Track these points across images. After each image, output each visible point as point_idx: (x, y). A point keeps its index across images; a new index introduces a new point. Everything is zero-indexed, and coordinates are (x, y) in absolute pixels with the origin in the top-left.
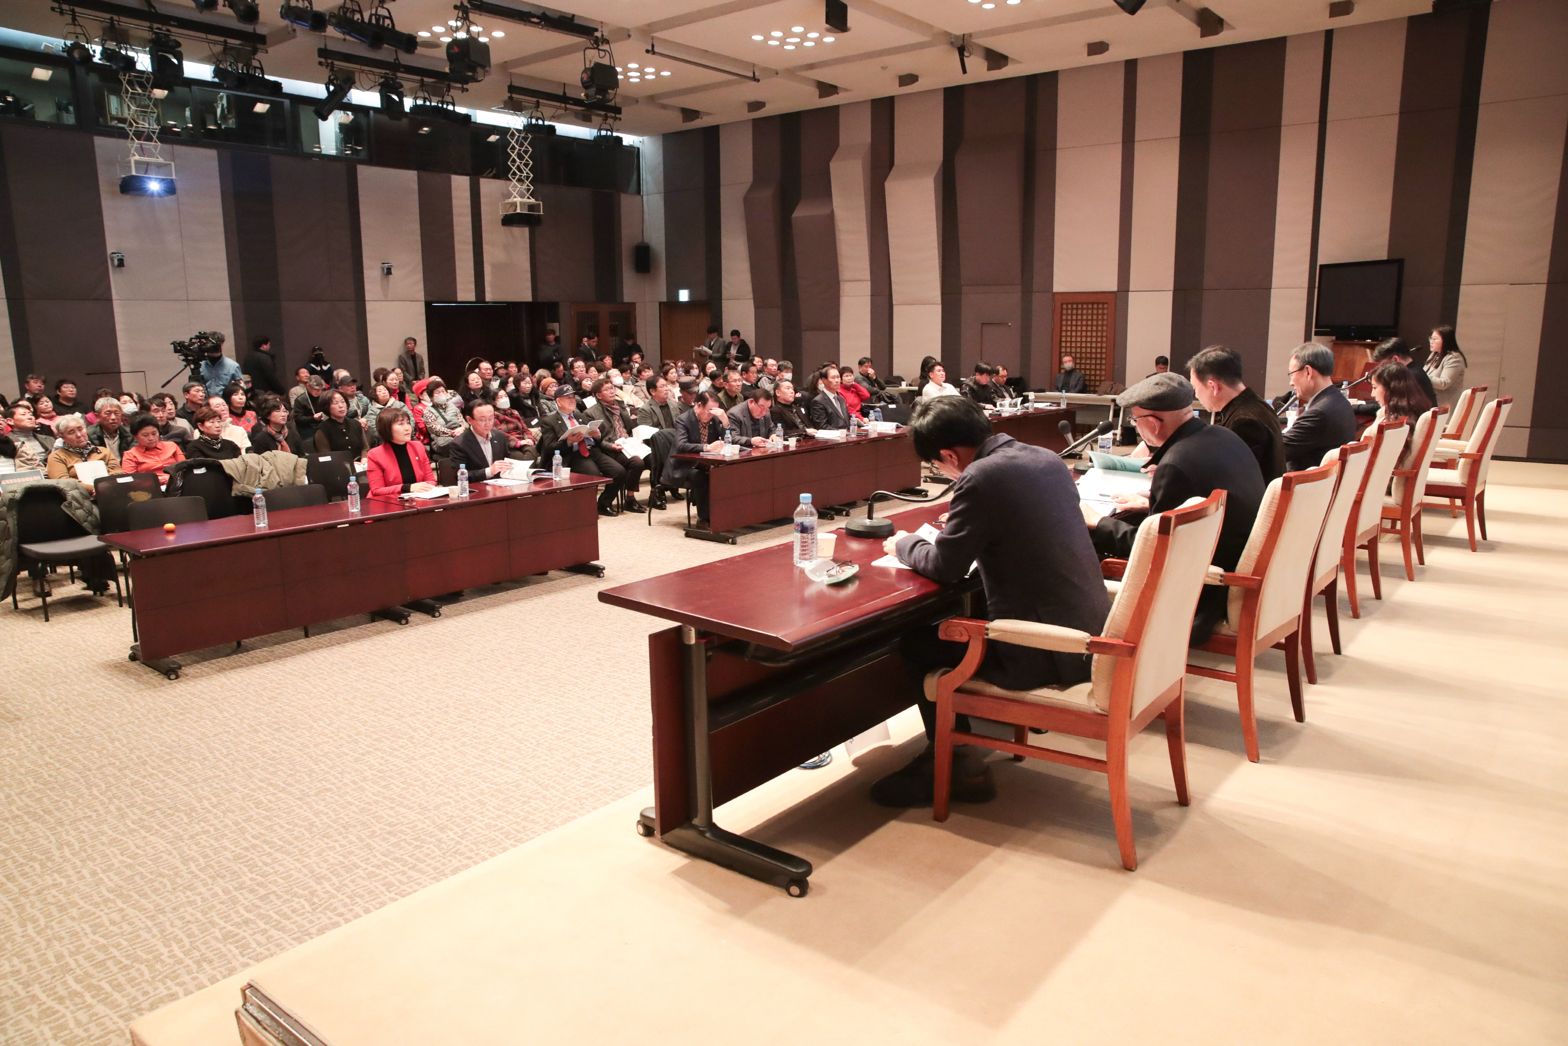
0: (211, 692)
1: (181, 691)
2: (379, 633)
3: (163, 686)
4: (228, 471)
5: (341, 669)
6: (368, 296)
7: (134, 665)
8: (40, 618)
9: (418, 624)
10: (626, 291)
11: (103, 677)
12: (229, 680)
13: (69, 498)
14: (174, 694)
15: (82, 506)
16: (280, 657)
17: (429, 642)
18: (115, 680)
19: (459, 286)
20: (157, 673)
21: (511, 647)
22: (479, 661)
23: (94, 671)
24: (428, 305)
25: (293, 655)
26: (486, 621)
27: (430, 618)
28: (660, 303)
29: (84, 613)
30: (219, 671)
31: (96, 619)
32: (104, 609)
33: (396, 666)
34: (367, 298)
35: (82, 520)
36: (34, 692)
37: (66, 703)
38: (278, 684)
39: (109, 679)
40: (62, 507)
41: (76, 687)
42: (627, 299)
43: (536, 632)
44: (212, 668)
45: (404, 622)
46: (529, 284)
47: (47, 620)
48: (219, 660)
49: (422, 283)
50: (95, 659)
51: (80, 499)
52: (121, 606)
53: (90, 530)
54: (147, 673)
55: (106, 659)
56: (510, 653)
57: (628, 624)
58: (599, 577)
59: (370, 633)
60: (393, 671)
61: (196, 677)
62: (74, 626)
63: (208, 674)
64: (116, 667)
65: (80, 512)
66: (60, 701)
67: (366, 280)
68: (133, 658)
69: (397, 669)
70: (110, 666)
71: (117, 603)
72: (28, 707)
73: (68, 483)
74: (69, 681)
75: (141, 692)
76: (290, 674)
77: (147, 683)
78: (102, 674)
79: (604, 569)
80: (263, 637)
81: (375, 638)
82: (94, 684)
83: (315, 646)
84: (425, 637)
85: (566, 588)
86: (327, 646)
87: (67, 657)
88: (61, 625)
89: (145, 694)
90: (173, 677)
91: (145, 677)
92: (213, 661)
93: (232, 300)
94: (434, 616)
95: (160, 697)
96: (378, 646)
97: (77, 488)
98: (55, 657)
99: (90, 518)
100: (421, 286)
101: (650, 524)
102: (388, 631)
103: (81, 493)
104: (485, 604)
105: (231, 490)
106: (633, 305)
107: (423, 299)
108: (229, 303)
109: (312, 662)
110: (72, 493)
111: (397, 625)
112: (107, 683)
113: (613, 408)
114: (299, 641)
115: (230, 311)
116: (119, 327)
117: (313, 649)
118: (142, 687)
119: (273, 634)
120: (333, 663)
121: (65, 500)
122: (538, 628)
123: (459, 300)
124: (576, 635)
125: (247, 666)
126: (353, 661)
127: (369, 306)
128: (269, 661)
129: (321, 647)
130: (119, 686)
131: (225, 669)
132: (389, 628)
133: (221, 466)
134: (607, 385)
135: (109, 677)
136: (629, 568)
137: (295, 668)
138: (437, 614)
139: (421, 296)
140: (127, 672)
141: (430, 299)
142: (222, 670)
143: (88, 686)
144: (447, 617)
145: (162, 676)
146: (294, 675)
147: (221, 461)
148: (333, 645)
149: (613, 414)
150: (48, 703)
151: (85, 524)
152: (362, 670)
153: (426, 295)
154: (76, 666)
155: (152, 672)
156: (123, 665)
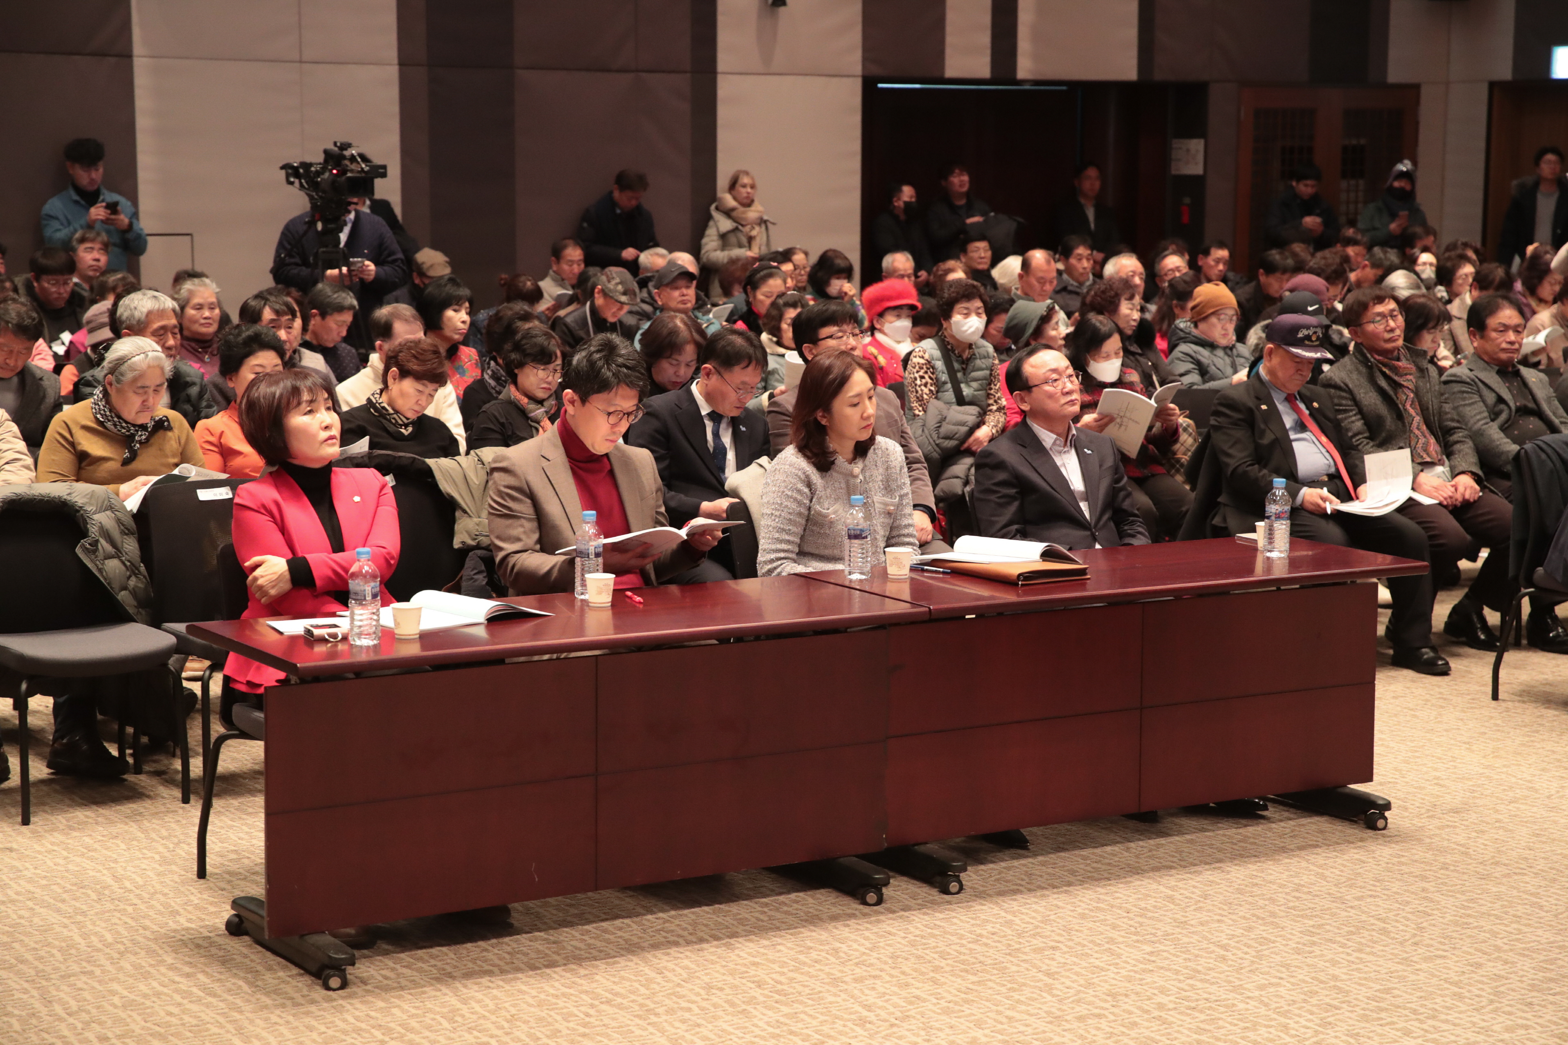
0: (429, 1028)
1: (357, 1019)
2: (813, 920)
3: (313, 1002)
4: (445, 486)
5: (732, 1004)
6: (724, 61)
7: (240, 946)
8: (9, 816)
9: (907, 908)
10: (1395, 53)
11: (171, 968)
12: (465, 1002)
13: (93, 530)
14: (342, 1025)
15: (118, 553)
16: (578, 960)
17: (943, 955)
18: (201, 977)
19: (951, 39)
20: (295, 971)
21: (1163, 991)
22: (1081, 1019)
23: (150, 952)
24: (869, 84)
25: (608, 956)
26: (1083, 916)
27: (934, 894)
28: (1494, 86)
29: (104, 811)
30: (438, 980)
31: (133, 828)
32: (147, 803)
33: (868, 1008)
34: (721, 66)
35: (116, 585)
36: (26, 991)
37: (101, 1023)
38: (585, 1025)
39: (188, 975)
40: (78, 550)
41: (115, 986)
42: (1395, 74)
43: (1224, 959)
44: (420, 970)
45: (872, 897)
46: (1131, 33)
47: (26, 822)
48: (435, 951)
49: (859, 28)
50: (147, 923)
51: (116, 534)
52: (186, 800)
53: (131, 610)
54: (270, 969)
55: (173, 926)
56: (1161, 1006)
57: (1479, 965)
58: (1372, 826)
59: (790, 919)
60: (862, 1022)
61: (387, 989)
62: (87, 840)
63: (415, 984)
64: (198, 946)
65: (113, 566)
66: (85, 1016)
67: (721, 19)
68: (235, 928)
69: (871, 1016)
70: (184, 943)
71: (178, 793)
72: (17, 1026)
73: (93, 494)
74: (98, 972)
75: (264, 1014)
76: (608, 1002)
77: (276, 992)
78: (169, 960)
79: (1387, 806)
80: (530, 904)
81: (805, 932)
82: (155, 984)
83: (659, 938)
84: (932, 942)
85: (1283, 850)
86: (688, 943)
87: (84, 914)
88: (58, 837)
89: (274, 1018)
90: (335, 982)
91: (268, 976)
92: (420, 953)
93: (402, 63)
94: (946, 891)
95: (311, 1029)
96: (814, 955)
97: (111, 508)
98: (58, 911)
99: (133, 582)
100: (855, 37)
101: (1495, 696)
102: (834, 918)
103: (119, 521)
104: (1073, 872)
105: (451, 534)
106: (1412, 91)
107: (858, 69)
108: (392, 72)
109: (659, 979)
110: (102, 519)
111: (854, 906)
112: (184, 984)
113: (1395, 369)
114: (618, 922)
115: (394, 93)
116: (143, 122)
117: (655, 946)
118: (268, 1001)
119: (552, 900)
120: (708, 987)
121: (84, 534)
122: (1225, 948)
123: (949, 73)
124: (1335, 978)
125: (502, 972)
126: (759, 985)
127: (725, 87)
128: (552, 965)
129: (676, 944)
130: (215, 995)
131: (451, 976)
132: (836, 910)
133: (429, 472)
134: (1379, 308)
135: (187, 969)
136: (1456, 811)
137: (617, 988)
138: (954, 886)
139: (854, 62)
140: (225, 961)
141: (876, 70)
142: (445, 977)
143: (142, 987)
144: (981, 895)
145: (308, 979)
146: (620, 1007)
147: (431, 462)
148: (701, 940)
149: (1396, 385)
150: (61, 1019)
151: (123, 596)
152: (786, 1010)
153: (866, 59)
154: (109, 938)
155: (284, 968)
156: (212, 944)
